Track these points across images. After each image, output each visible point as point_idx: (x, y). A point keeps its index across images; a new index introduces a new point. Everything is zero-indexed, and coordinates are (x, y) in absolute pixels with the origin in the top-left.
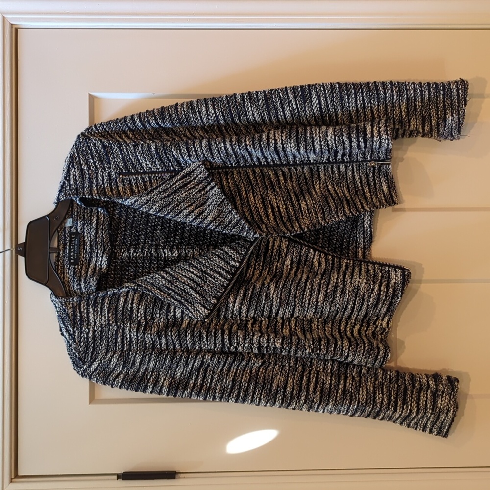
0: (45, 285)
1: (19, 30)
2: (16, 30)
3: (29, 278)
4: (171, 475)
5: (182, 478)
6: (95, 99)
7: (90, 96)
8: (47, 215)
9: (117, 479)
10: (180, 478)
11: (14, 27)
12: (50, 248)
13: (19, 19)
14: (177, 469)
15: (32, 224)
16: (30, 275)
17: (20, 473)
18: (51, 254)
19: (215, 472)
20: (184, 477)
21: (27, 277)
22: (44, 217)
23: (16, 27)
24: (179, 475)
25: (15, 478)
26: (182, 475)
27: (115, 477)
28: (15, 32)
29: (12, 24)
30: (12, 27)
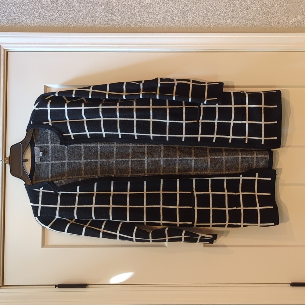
0: (20, 178)
1: (8, 52)
2: (7, 52)
3: (12, 175)
4: (84, 286)
5: (90, 287)
6: (47, 88)
7: (45, 86)
8: (21, 142)
9: (55, 287)
10: (89, 287)
11: (6, 51)
12: (22, 159)
13: (9, 47)
14: (87, 283)
15: (13, 147)
16: (13, 173)
17: (5, 284)
18: (23, 162)
19: (107, 285)
20: (91, 287)
21: (11, 175)
22: (19, 143)
23: (7, 50)
24: (88, 286)
25: (2, 286)
26: (90, 286)
27: (55, 286)
28: (7, 53)
29: (5, 49)
30: (5, 51)
